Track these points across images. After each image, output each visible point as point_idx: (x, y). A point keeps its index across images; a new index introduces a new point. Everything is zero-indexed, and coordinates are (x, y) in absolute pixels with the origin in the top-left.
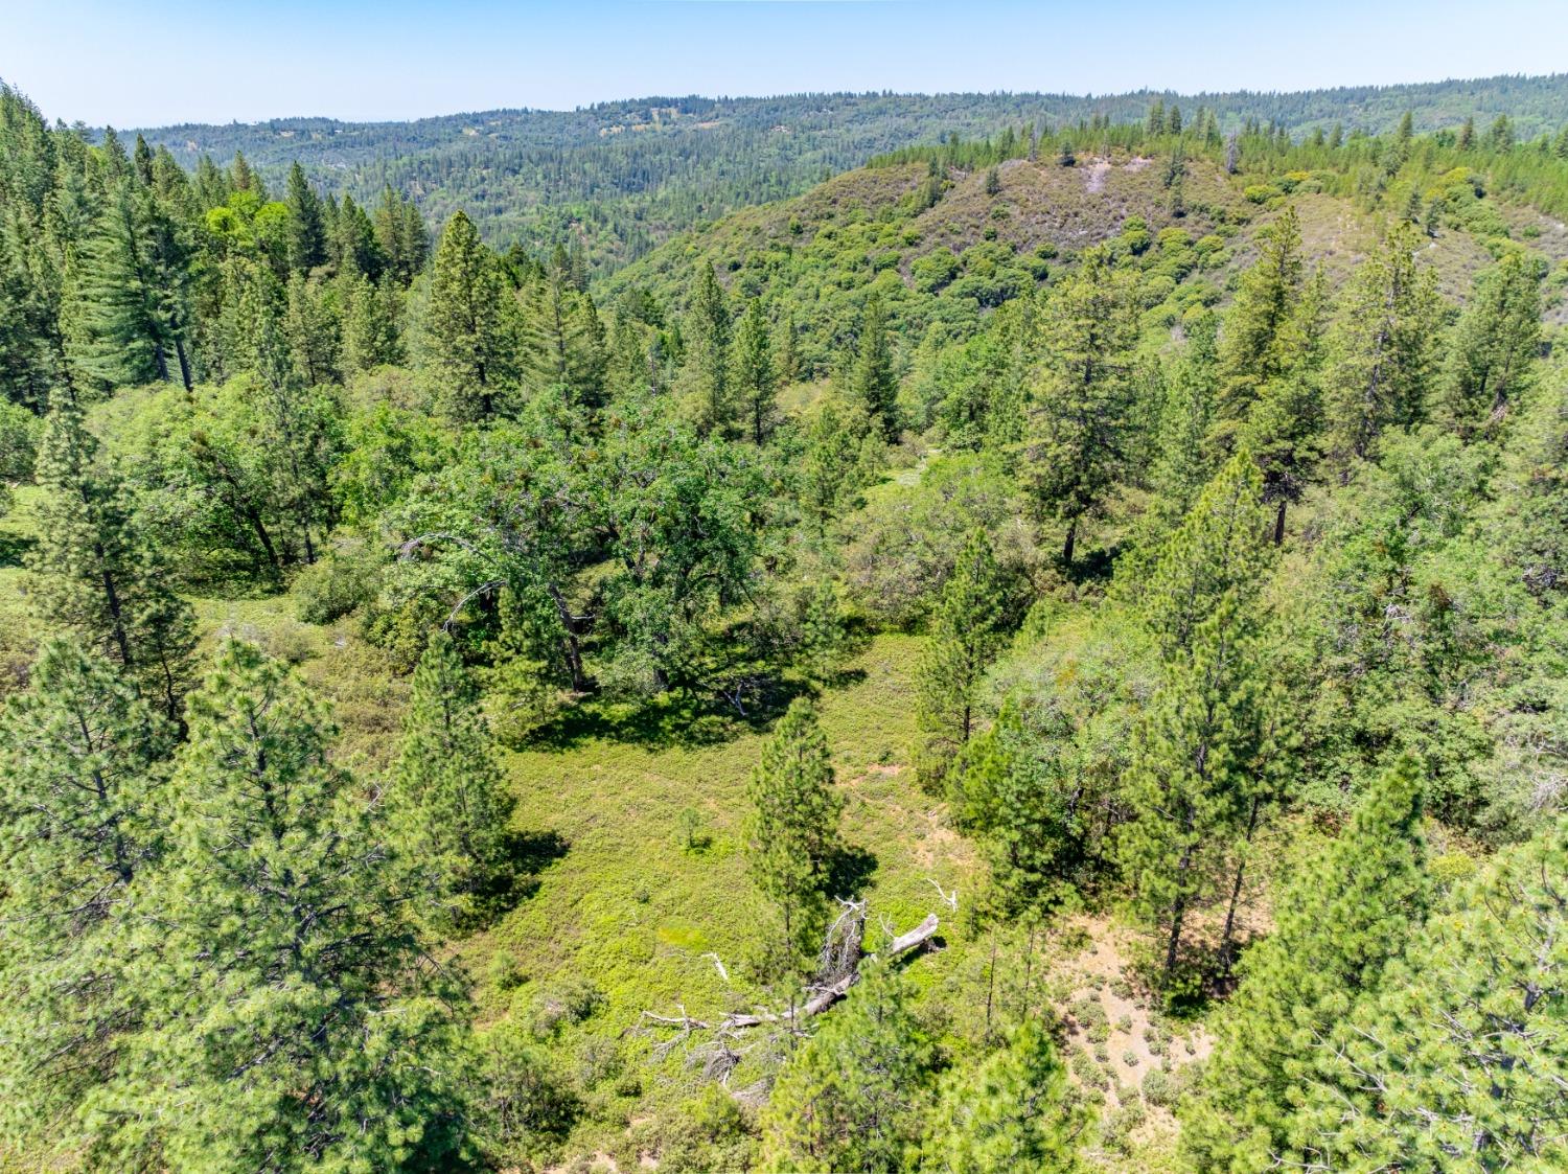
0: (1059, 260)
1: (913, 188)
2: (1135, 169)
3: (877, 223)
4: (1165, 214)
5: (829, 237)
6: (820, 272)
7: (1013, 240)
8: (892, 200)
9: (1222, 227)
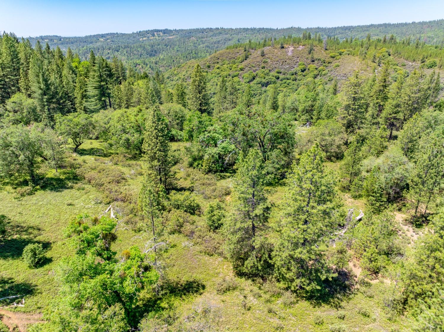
0: (282, 74)
1: (240, 55)
2: (300, 49)
3: (231, 65)
4: (309, 61)
5: (218, 68)
6: (216, 78)
7: (269, 69)
8: (234, 58)
9: (324, 64)
